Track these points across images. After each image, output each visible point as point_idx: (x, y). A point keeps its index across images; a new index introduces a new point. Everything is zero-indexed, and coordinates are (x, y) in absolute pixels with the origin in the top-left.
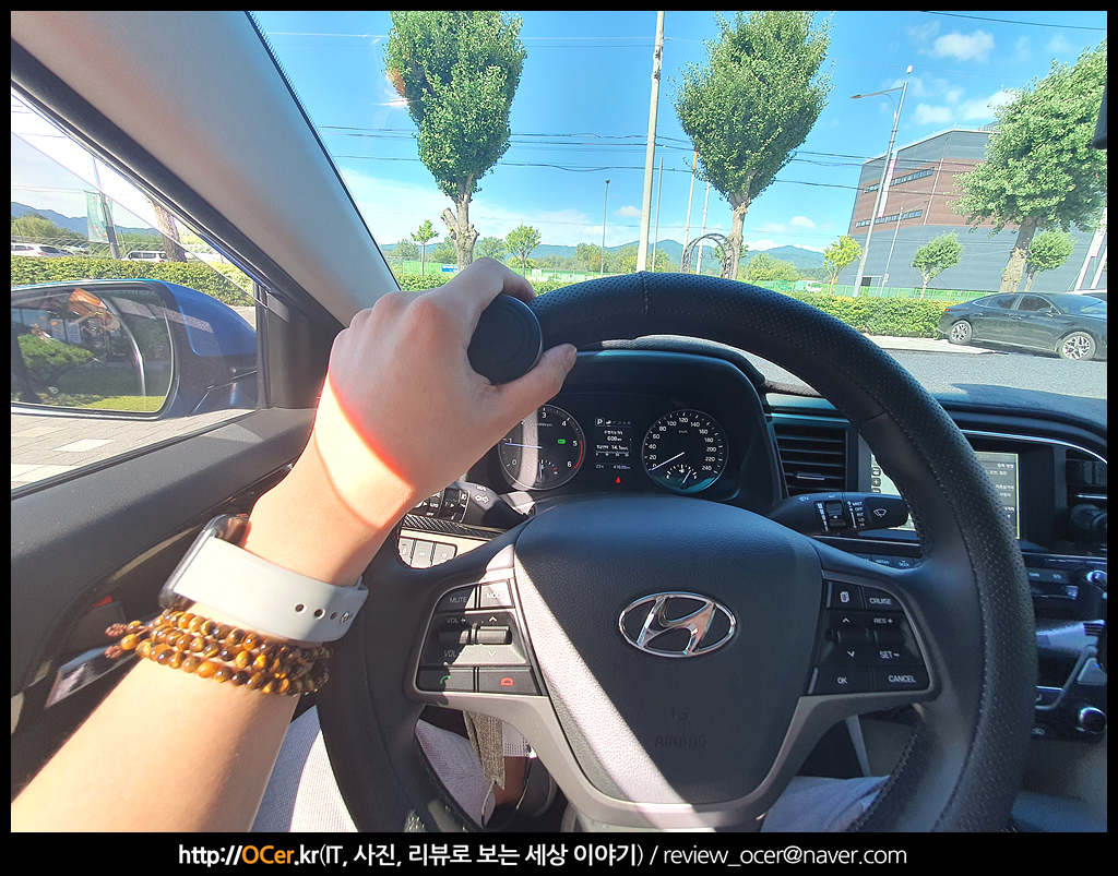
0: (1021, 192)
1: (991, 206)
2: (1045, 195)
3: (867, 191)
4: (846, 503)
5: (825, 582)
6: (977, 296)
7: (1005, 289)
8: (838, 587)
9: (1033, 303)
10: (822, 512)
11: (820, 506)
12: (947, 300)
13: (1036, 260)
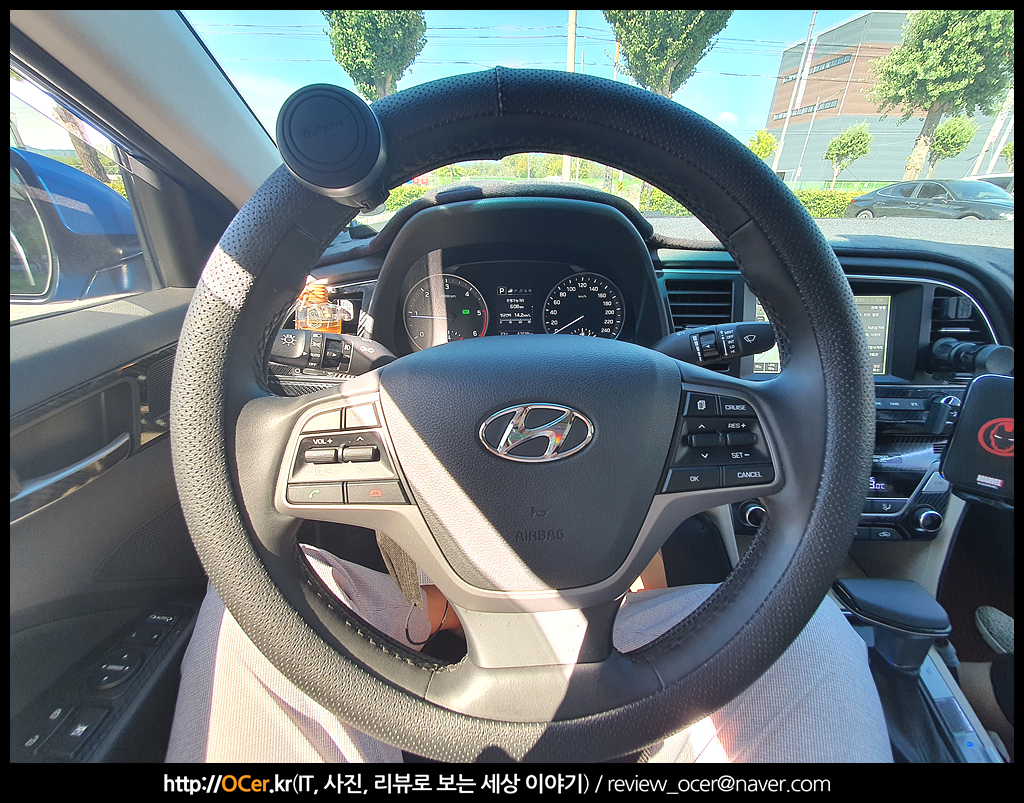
0: (933, 75)
1: (902, 92)
2: (954, 78)
3: (786, 80)
4: (718, 333)
5: (684, 394)
6: (882, 186)
7: (908, 177)
8: (696, 397)
9: (931, 190)
10: (696, 343)
11: (695, 338)
12: (854, 191)
13: (939, 148)
